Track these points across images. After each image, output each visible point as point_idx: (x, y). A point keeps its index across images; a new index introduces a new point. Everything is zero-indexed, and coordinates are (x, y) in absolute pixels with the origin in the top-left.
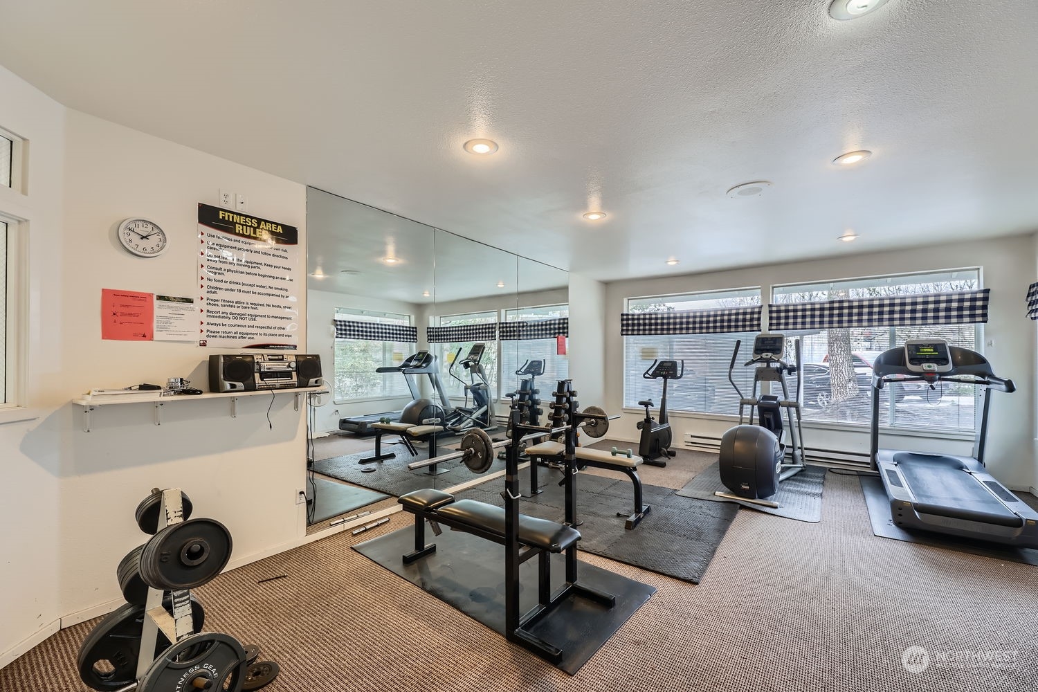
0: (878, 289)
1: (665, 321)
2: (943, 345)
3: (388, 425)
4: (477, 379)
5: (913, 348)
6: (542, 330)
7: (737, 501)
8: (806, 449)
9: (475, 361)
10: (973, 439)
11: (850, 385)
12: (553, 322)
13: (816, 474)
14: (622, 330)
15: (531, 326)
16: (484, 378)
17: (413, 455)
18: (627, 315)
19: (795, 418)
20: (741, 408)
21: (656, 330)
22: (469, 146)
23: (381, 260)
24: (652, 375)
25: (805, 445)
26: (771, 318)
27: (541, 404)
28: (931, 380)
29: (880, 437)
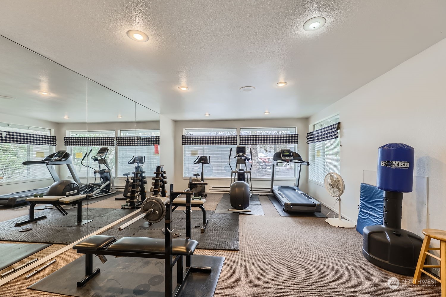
0: (267, 132)
1: (202, 139)
2: (290, 151)
3: (41, 198)
4: (103, 166)
5: (283, 152)
6: (147, 141)
7: (238, 212)
8: (253, 188)
9: (101, 157)
10: (296, 180)
11: (257, 164)
12: (153, 138)
13: (256, 197)
14: (183, 143)
15: (142, 139)
16: (107, 165)
17: (64, 215)
18: (185, 136)
19: (249, 177)
20: (232, 174)
21: (198, 143)
22: (131, 33)
23: (36, 92)
24: (197, 162)
25: (252, 187)
26: (240, 140)
27: (146, 178)
28: (288, 162)
29: (274, 181)
